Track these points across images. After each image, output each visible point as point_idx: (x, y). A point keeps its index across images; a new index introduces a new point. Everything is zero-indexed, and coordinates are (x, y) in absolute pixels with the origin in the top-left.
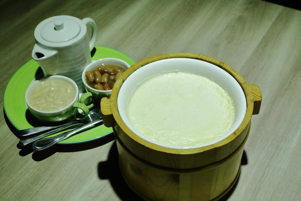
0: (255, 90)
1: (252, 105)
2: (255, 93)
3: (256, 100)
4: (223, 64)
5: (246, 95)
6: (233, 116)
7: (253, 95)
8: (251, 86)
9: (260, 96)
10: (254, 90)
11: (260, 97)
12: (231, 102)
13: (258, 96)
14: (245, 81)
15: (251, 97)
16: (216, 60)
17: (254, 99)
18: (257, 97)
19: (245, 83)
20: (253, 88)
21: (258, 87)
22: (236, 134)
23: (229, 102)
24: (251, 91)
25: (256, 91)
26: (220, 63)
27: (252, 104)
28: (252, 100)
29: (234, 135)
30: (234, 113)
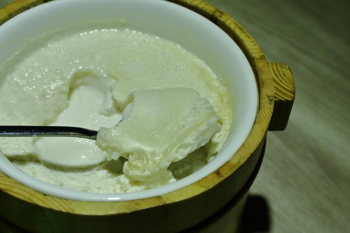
0: (281, 76)
1: (269, 110)
2: (280, 83)
3: (280, 98)
4: (222, 13)
5: (260, 85)
6: (227, 130)
7: (275, 87)
8: (274, 67)
9: (291, 90)
10: (279, 77)
11: (290, 92)
12: (225, 100)
13: (287, 90)
14: (262, 54)
15: (269, 90)
16: (206, 5)
17: (276, 96)
18: (285, 91)
19: (262, 57)
20: (278, 70)
21: (290, 70)
22: (221, 174)
23: (222, 101)
24: (273, 78)
25: (283, 79)
26: (214, 12)
27: (269, 105)
28: (272, 98)
29: (215, 175)
30: (229, 125)
